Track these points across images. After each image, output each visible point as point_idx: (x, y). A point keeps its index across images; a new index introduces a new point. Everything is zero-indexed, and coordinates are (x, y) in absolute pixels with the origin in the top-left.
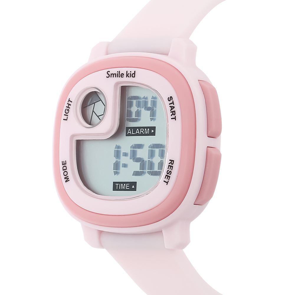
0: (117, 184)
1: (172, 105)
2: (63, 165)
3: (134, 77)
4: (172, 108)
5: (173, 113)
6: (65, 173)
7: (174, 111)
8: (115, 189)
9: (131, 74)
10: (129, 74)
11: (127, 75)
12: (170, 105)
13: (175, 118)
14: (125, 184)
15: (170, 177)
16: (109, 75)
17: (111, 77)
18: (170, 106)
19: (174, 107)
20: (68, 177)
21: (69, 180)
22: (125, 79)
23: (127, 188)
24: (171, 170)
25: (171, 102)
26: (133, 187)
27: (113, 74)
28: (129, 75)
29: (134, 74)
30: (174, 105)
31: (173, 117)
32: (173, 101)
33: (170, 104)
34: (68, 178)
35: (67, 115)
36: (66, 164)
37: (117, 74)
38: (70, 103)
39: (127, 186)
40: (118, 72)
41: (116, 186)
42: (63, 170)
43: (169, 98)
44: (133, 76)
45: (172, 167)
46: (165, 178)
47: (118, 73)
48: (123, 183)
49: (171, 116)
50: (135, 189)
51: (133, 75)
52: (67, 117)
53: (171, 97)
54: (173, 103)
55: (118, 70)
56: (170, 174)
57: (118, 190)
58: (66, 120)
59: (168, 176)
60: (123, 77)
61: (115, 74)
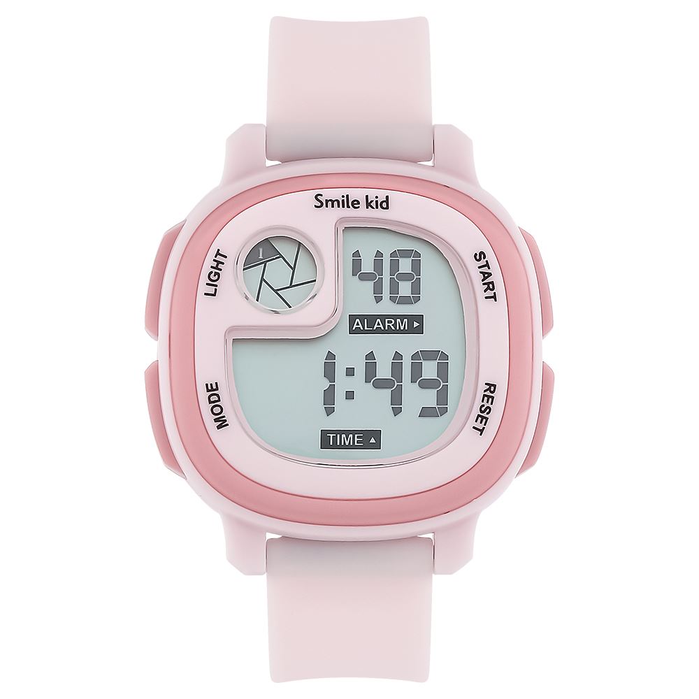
0: (331, 435)
1: (485, 270)
2: (208, 391)
3: (387, 208)
4: (486, 275)
5: (490, 286)
6: (217, 410)
7: (492, 283)
8: (325, 444)
9: (377, 202)
10: (372, 201)
11: (368, 205)
12: (481, 270)
13: (494, 297)
14: (351, 436)
15: (487, 419)
16: (321, 203)
17: (327, 206)
18: (481, 272)
19: (490, 275)
20: (224, 417)
21: (227, 425)
22: (363, 211)
23: (356, 444)
24: (489, 405)
25: (483, 262)
26: (373, 441)
27: (330, 200)
28: (373, 204)
29: (387, 201)
30: (489, 268)
31: (490, 293)
32: (487, 261)
33: (479, 267)
34: (226, 421)
35: (216, 286)
36: (217, 389)
37: (343, 201)
38: (219, 258)
39: (356, 439)
40: (343, 196)
41: (329, 440)
42: (210, 402)
43: (476, 254)
44: (384, 205)
45: (493, 398)
46: (476, 421)
47: (345, 199)
48: (347, 432)
49: (485, 291)
50: (377, 446)
52: (216, 290)
53: (481, 253)
54: (487, 265)
55: (345, 192)
56: (487, 414)
57: (335, 446)
58: (214, 295)
59: (483, 418)
60: (359, 207)
61: (336, 200)
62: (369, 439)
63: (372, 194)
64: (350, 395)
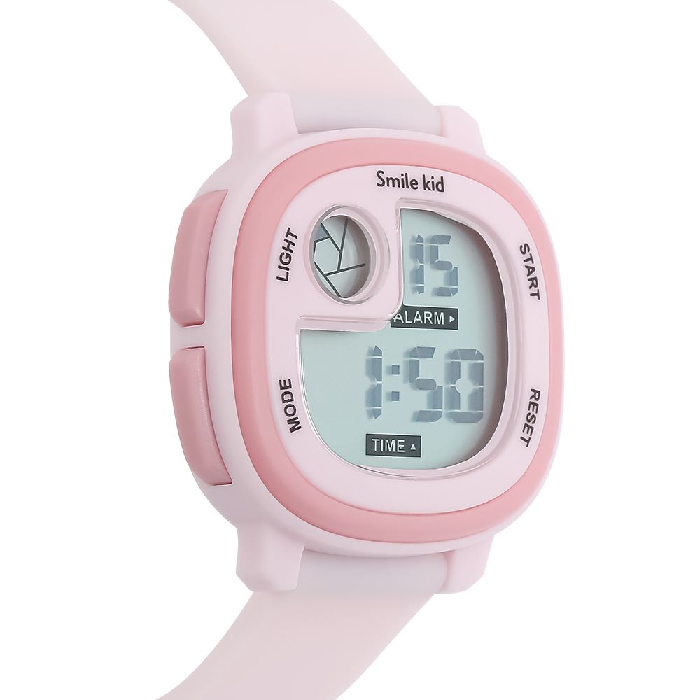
0: (376, 440)
1: (529, 264)
2: (282, 389)
3: (443, 190)
4: (531, 270)
5: (534, 282)
6: (290, 410)
7: (535, 279)
8: (370, 451)
9: (433, 182)
10: (429, 182)
11: (426, 186)
12: (526, 264)
13: (537, 295)
14: (393, 441)
15: (533, 428)
16: (384, 182)
17: (388, 186)
18: (526, 267)
19: (534, 270)
20: (297, 418)
21: (300, 427)
22: (421, 193)
23: (398, 451)
24: (534, 413)
25: (527, 256)
26: (413, 448)
27: (391, 178)
28: (430, 185)
29: (442, 182)
30: (533, 262)
31: (534, 290)
32: (531, 255)
33: (524, 261)
34: (298, 423)
35: (288, 270)
36: (290, 387)
37: (403, 179)
38: (290, 239)
39: (398, 446)
40: (402, 175)
41: (375, 445)
42: (284, 402)
43: (521, 246)
44: (440, 188)
45: (537, 405)
47: (404, 177)
48: (390, 437)
49: (530, 288)
50: (417, 454)
51: (440, 186)
52: (288, 273)
53: (526, 245)
54: (531, 259)
55: (405, 169)
56: (533, 423)
57: (379, 453)
58: (287, 280)
59: (530, 427)
60: (417, 188)
61: (396, 179)
62: (410, 446)
63: (429, 173)
64: (395, 396)
